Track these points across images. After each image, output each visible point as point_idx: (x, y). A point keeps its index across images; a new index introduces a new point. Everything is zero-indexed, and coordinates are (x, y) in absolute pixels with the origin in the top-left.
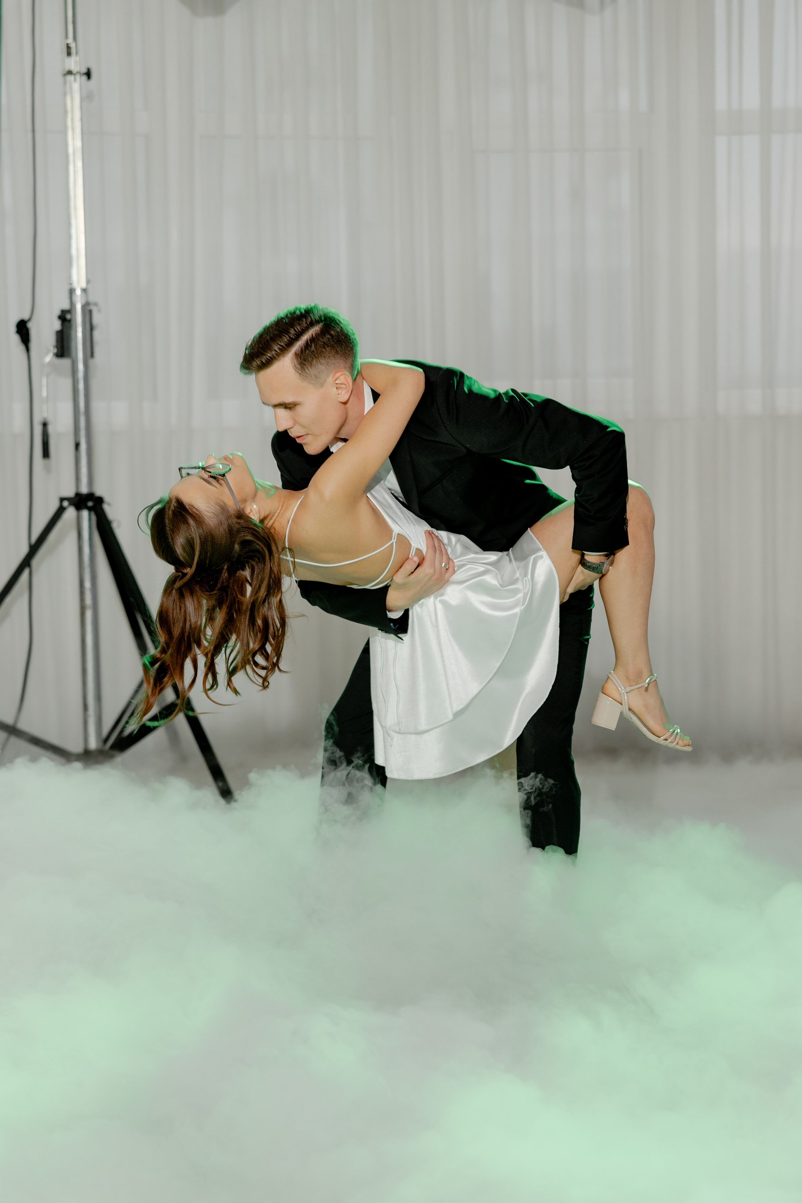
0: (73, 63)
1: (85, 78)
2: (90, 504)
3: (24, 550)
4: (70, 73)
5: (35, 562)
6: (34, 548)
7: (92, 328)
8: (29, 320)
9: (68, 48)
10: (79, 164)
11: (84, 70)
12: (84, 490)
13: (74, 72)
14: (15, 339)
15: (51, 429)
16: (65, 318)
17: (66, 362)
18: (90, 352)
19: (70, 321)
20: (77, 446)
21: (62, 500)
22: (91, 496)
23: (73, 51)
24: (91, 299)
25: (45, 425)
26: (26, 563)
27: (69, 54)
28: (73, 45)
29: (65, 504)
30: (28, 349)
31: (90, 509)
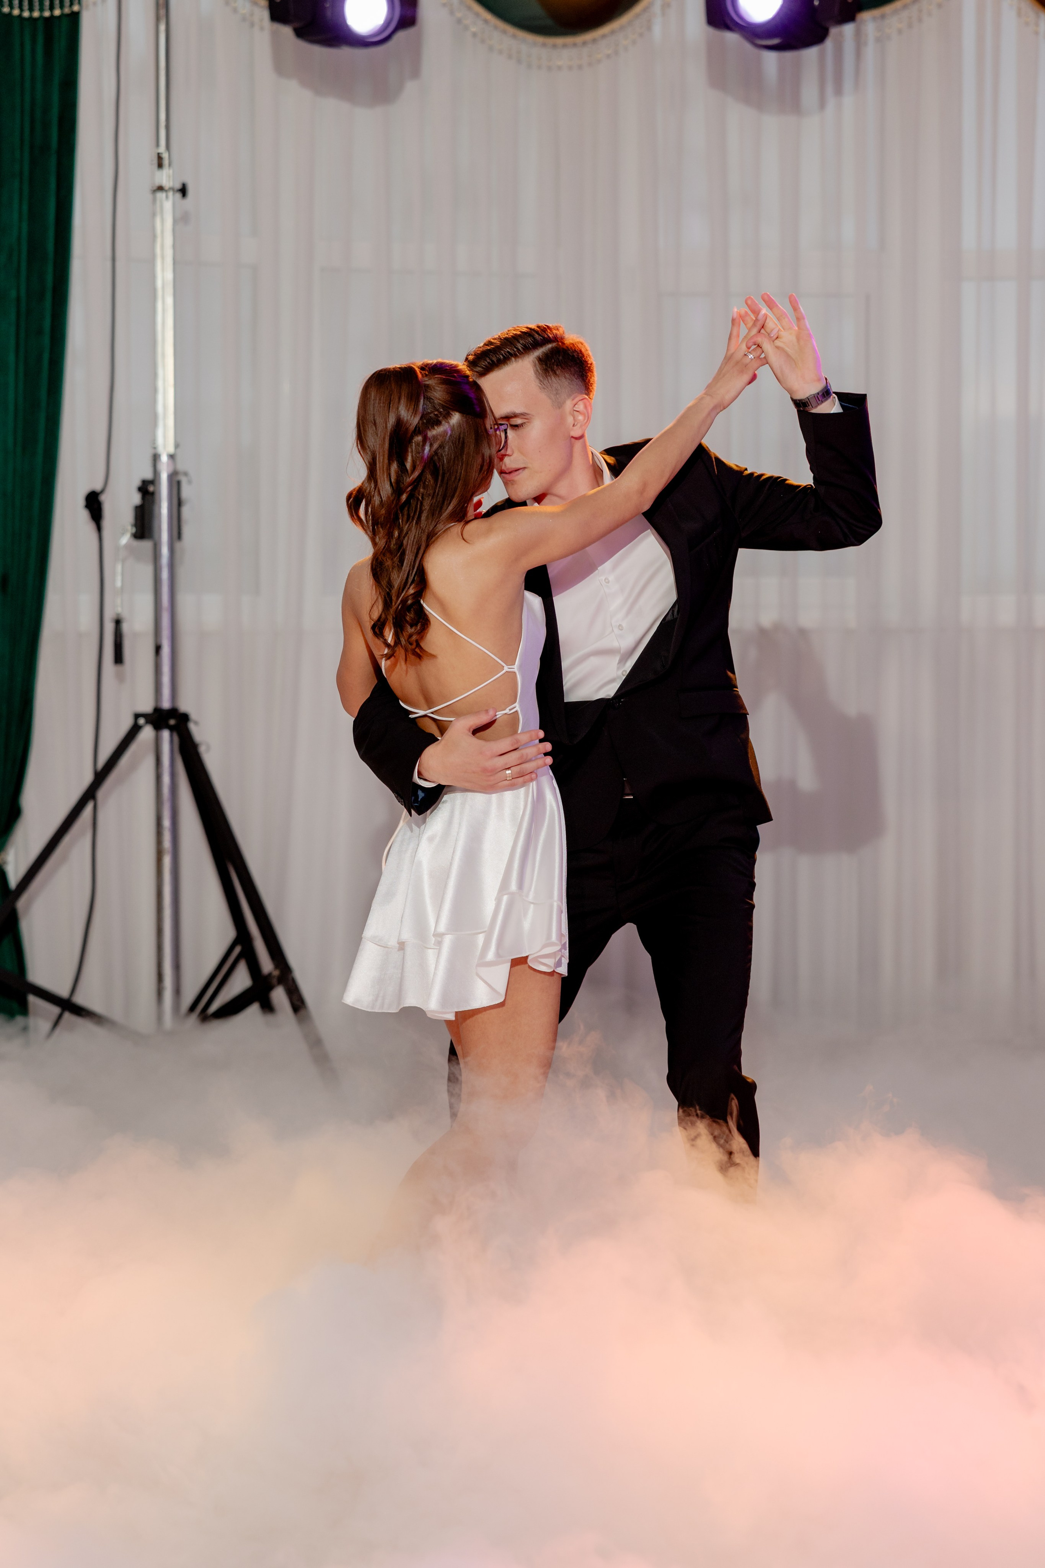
0: (165, 178)
1: (178, 195)
2: (172, 722)
3: (88, 778)
4: (161, 188)
5: (101, 794)
6: (101, 776)
7: (180, 503)
8: (102, 491)
9: (160, 158)
10: (170, 301)
11: (178, 186)
12: (166, 705)
13: (167, 188)
14: (84, 515)
15: (125, 627)
16: (147, 490)
17: (146, 545)
18: (177, 533)
19: (153, 494)
20: (158, 649)
21: (137, 716)
22: (174, 712)
23: (166, 162)
24: (181, 467)
25: (118, 622)
26: (90, 795)
27: (160, 165)
28: (165, 156)
29: (141, 721)
30: (99, 528)
31: (171, 729)
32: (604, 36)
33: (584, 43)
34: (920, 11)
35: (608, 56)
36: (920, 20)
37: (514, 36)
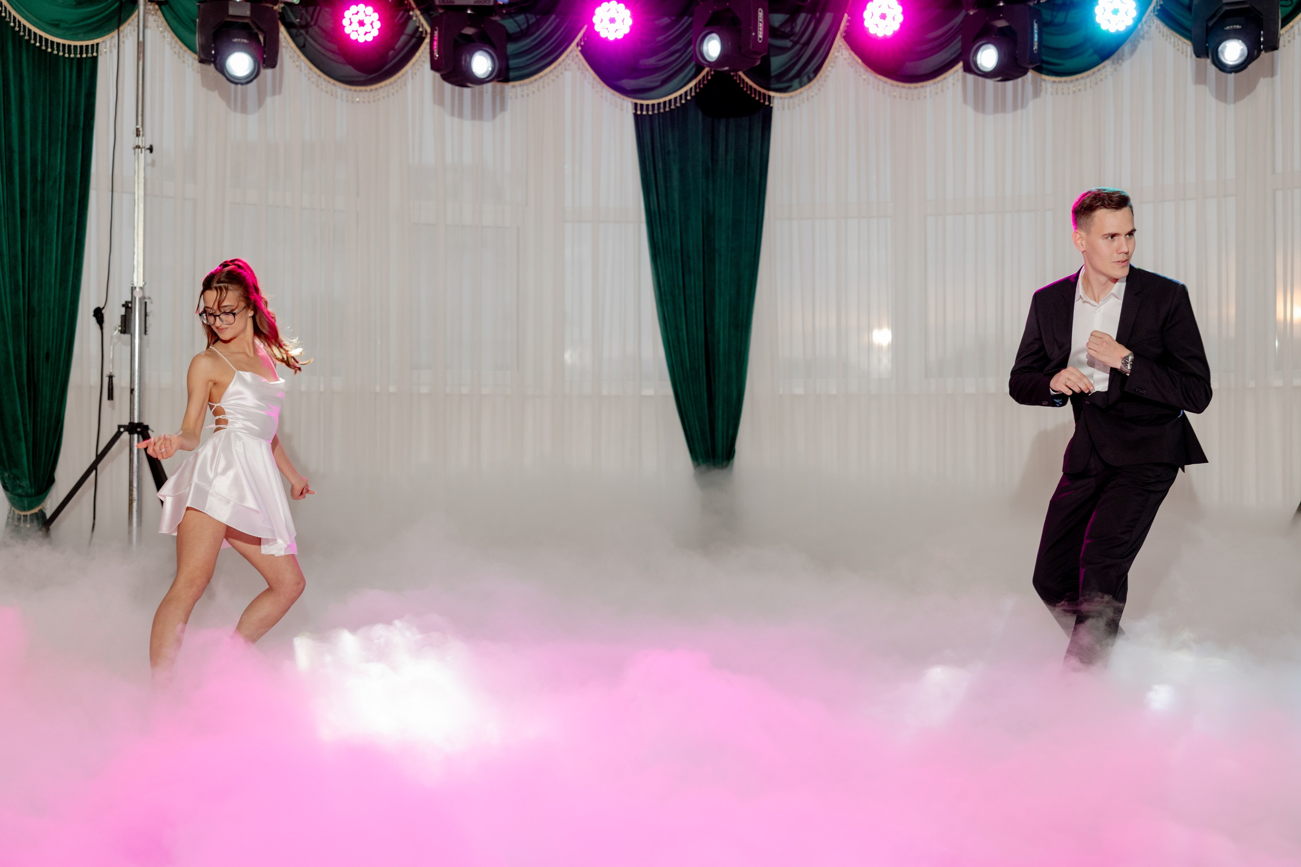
0: (140, 141)
1: (148, 151)
2: (139, 430)
3: (93, 458)
4: (138, 147)
5: (99, 466)
6: (100, 457)
7: (146, 315)
8: (103, 308)
9: (137, 130)
10: (142, 206)
11: (148, 146)
12: (136, 421)
13: (141, 147)
14: (94, 320)
15: (115, 380)
16: (128, 306)
17: (127, 337)
18: (145, 330)
19: (131, 308)
20: (132, 391)
21: (120, 427)
22: (140, 425)
23: (141, 133)
24: (147, 295)
25: (111, 377)
26: (94, 467)
27: (138, 135)
28: (141, 129)
29: (122, 430)
30: (102, 328)
31: (138, 433)
32: (381, 87)
33: (371, 90)
34: (544, 82)
35: (384, 97)
36: (544, 87)
37: (334, 85)
